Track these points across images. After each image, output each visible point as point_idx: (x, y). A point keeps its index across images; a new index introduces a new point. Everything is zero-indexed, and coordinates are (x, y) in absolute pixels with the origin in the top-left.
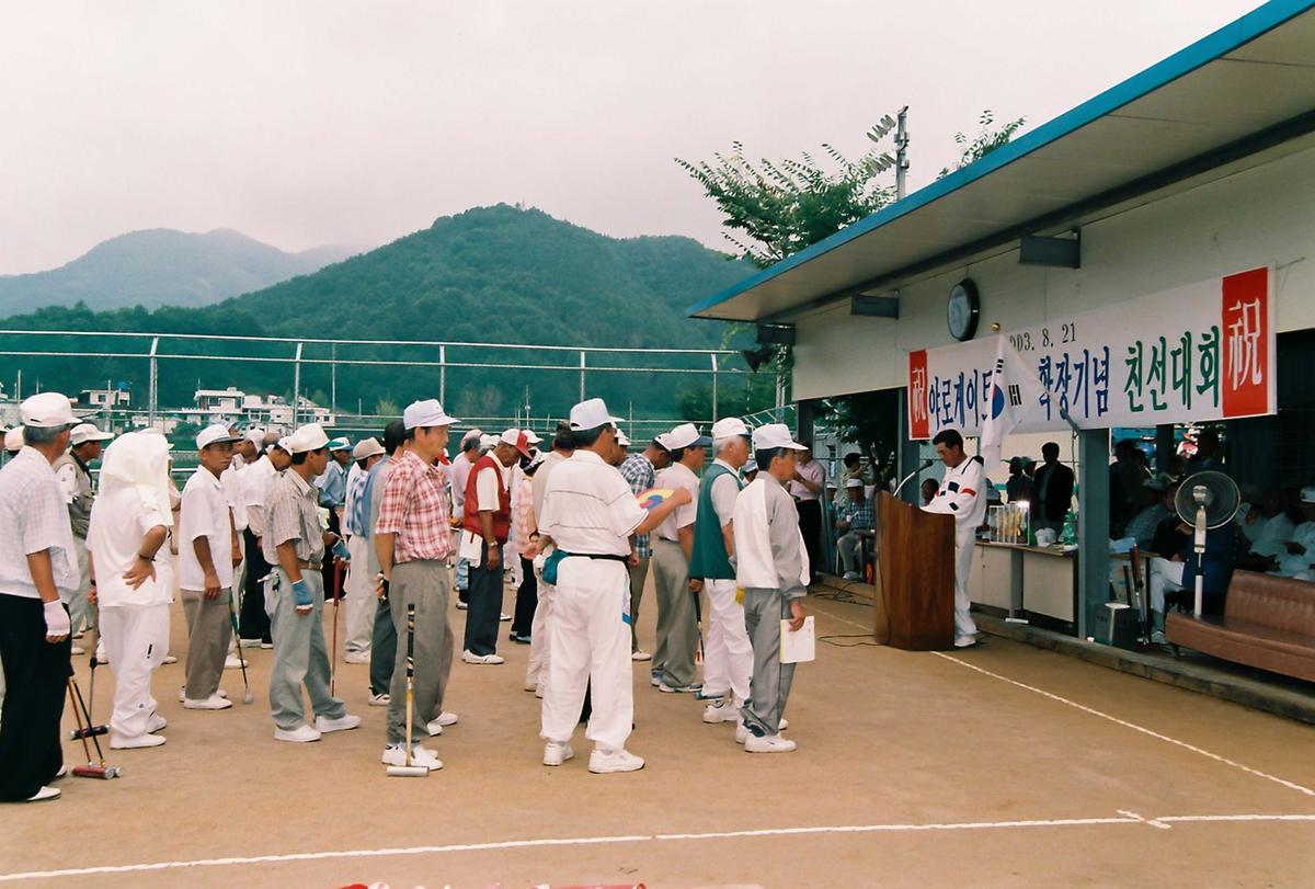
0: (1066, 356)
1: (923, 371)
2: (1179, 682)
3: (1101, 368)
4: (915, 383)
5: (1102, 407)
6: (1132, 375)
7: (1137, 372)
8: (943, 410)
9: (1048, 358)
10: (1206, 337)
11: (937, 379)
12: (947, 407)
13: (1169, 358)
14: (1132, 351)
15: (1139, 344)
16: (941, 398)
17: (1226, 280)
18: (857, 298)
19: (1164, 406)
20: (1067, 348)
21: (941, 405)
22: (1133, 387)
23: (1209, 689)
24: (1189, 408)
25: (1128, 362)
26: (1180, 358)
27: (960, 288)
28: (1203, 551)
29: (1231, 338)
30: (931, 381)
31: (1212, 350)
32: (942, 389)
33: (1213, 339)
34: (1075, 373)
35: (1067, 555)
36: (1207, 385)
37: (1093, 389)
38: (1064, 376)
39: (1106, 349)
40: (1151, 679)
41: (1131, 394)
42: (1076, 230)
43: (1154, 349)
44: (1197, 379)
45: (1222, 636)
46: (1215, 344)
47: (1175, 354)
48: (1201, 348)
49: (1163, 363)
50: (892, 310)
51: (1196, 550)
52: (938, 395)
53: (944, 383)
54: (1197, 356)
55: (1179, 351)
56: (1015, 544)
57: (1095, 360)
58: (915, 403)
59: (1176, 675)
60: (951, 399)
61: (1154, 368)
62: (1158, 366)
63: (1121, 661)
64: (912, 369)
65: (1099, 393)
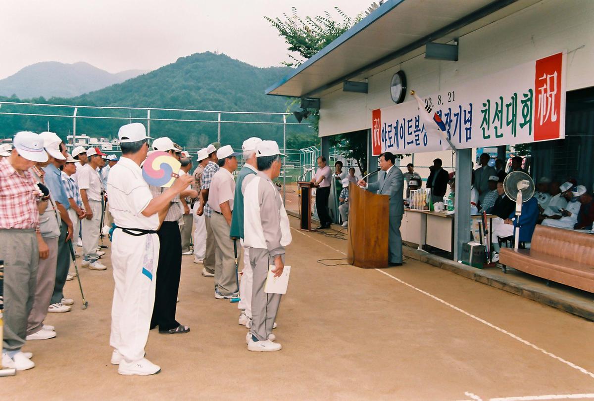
0: (450, 109)
1: (379, 120)
2: (506, 288)
3: (468, 116)
4: (375, 126)
5: (468, 137)
6: (485, 118)
7: (487, 117)
8: (388, 140)
9: (441, 111)
10: (526, 95)
11: (385, 124)
12: (390, 138)
13: (505, 108)
14: (485, 105)
15: (488, 101)
16: (387, 134)
17: (537, 62)
18: (346, 82)
19: (501, 136)
20: (451, 105)
21: (387, 138)
22: (485, 126)
23: (522, 293)
24: (515, 136)
25: (483, 111)
26: (511, 108)
27: (397, 75)
28: (520, 214)
29: (540, 95)
30: (383, 125)
31: (529, 103)
32: (388, 129)
33: (529, 96)
34: (454, 119)
35: (448, 217)
36: (526, 123)
37: (464, 127)
38: (448, 120)
39: (471, 105)
40: (491, 286)
41: (484, 129)
42: (456, 40)
43: (497, 103)
44: (520, 120)
45: (528, 261)
46: (530, 100)
47: (508, 106)
48: (522, 102)
49: (501, 112)
50: (364, 89)
51: (516, 214)
52: (386, 132)
53: (389, 126)
54: (520, 106)
55: (510, 105)
56: (423, 210)
57: (465, 111)
58: (375, 136)
59: (504, 284)
60: (392, 134)
61: (496, 114)
62: (499, 113)
63: (475, 275)
64: (374, 119)
65: (467, 129)
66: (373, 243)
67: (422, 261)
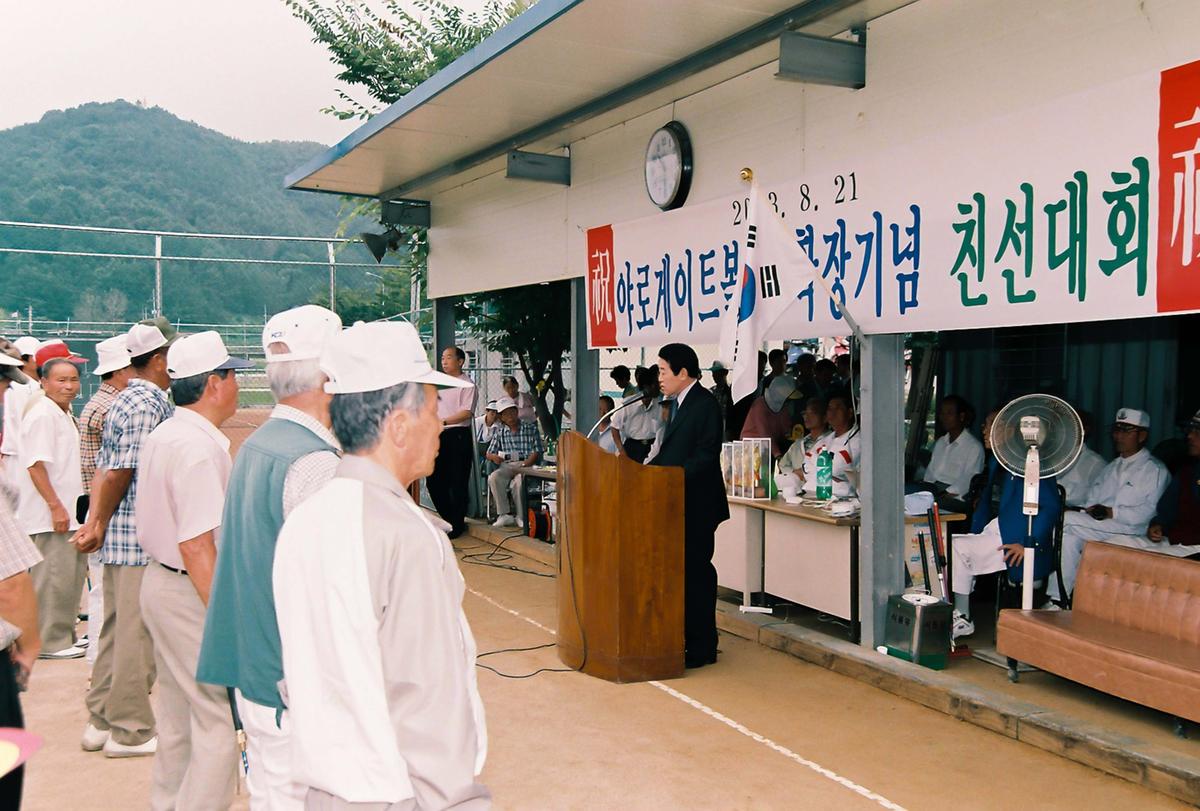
0: (841, 223)
1: (607, 254)
2: (1077, 753)
3: (905, 241)
4: (596, 271)
5: (908, 298)
6: (966, 248)
7: (975, 242)
8: (638, 308)
9: (809, 228)
10: (1119, 178)
11: (628, 264)
12: (643, 303)
13: (1041, 221)
14: (965, 209)
15: (979, 198)
16: (634, 293)
17: (1166, 75)
18: (515, 155)
19: (1030, 296)
20: (841, 211)
21: (634, 300)
22: (967, 266)
23: (1145, 776)
24: (1082, 298)
25: (958, 228)
26: (1063, 217)
27: (666, 134)
28: (1035, 512)
29: (1178, 177)
30: (620, 269)
31: (1134, 201)
32: (637, 278)
33: (1136, 179)
34: (857, 251)
35: (841, 522)
36: (1122, 259)
37: (890, 271)
38: (838, 254)
39: (915, 209)
40: (1017, 739)
41: (963, 278)
42: (860, 29)
43: (1010, 205)
44: (1100, 247)
46: (1141, 190)
47: (1051, 210)
48: (1108, 197)
49: (1027, 227)
50: (562, 173)
51: (1026, 511)
52: (631, 287)
53: (640, 271)
54: (1098, 212)
55: (1062, 205)
56: (753, 499)
57: (894, 228)
58: (596, 296)
59: (1070, 741)
60: (652, 292)
61: (1009, 234)
62: (1017, 232)
63: (955, 701)
64: (591, 251)
65: (902, 278)
66: (641, 609)
67: (764, 645)
